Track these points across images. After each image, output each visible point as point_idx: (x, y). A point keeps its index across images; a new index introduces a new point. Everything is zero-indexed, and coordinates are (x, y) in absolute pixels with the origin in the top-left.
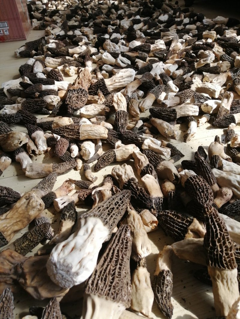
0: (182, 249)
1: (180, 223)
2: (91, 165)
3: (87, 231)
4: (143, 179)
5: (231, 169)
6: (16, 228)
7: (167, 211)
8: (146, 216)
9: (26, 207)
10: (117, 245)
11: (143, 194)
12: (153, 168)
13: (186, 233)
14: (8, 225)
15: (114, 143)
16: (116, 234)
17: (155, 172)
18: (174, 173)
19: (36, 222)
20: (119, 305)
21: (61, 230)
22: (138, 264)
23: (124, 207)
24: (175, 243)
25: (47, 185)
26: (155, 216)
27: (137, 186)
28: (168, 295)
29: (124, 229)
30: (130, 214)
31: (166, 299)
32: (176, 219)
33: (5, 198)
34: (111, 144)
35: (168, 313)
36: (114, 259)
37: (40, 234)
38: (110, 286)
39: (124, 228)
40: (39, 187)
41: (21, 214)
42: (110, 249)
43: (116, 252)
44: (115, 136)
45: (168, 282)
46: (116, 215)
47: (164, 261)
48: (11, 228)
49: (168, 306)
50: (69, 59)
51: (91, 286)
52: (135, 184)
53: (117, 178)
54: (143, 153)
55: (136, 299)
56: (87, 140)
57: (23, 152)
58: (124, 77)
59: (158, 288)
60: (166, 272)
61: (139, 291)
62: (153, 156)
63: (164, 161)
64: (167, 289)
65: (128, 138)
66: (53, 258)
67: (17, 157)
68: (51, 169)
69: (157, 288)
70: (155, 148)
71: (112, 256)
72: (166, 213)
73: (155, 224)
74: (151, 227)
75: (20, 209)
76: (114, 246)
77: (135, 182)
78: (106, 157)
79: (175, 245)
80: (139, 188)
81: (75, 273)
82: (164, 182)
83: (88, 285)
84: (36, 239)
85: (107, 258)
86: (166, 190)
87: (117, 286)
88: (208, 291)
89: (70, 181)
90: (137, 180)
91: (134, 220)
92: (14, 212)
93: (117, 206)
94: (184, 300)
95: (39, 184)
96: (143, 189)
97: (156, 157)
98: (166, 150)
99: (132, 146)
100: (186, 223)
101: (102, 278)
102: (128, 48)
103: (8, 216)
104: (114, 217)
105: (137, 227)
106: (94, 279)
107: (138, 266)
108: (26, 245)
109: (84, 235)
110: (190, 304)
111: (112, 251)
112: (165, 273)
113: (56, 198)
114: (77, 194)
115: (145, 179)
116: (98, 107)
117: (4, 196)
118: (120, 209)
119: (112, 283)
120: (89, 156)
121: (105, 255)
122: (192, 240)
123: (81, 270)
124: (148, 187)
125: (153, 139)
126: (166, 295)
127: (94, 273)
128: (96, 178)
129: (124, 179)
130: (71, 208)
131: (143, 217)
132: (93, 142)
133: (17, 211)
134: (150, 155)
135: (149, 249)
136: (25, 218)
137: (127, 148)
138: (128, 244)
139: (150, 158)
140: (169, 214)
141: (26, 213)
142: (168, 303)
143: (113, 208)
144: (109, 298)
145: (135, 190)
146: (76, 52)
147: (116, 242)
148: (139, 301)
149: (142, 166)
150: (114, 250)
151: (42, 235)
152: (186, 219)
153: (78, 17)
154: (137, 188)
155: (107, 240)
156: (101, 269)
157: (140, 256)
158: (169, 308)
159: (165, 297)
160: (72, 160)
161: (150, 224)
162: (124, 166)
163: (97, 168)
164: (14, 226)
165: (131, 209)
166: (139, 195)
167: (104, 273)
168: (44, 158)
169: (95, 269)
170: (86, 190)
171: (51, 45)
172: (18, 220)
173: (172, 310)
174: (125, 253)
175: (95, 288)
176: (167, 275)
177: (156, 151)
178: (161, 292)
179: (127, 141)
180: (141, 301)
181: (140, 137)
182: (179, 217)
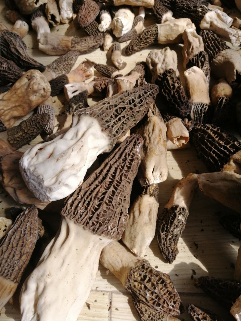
0: (212, 184)
1: (221, 146)
2: (123, 45)
3: (77, 134)
4: (186, 73)
6: (16, 113)
7: (207, 125)
8: (174, 127)
9: (26, 89)
10: (116, 161)
11: (179, 96)
12: (207, 59)
13: (226, 163)
14: (5, 109)
15: (160, 15)
16: (121, 146)
17: (209, 65)
18: (236, 71)
19: (38, 111)
20: (101, 239)
21: (63, 126)
22: (145, 190)
23: (141, 109)
24: (204, 174)
25: (62, 66)
26: (188, 129)
27: (174, 82)
28: (174, 237)
29: (133, 141)
30: (150, 121)
31: (170, 241)
32: (217, 139)
33: (4, 73)
34: (157, 16)
35: (169, 257)
36: (108, 179)
37: (36, 126)
38: (93, 213)
39: (133, 139)
40: (51, 67)
41: (20, 97)
42: (107, 164)
43: (113, 170)
44: (166, 4)
45: (179, 223)
46: (128, 118)
47: (182, 194)
48: (9, 112)
49: (172, 249)
51: (69, 207)
52: (172, 78)
53: (151, 67)
54: (200, 35)
55: (130, 232)
56: (124, 6)
57: (40, 16)
59: (164, 225)
60: (180, 209)
61: (135, 225)
62: (213, 40)
63: (228, 50)
64: (175, 230)
65: (183, 8)
66: (23, 162)
67: (33, 23)
68: (70, 44)
69: (162, 225)
70: (219, 28)
71: (106, 174)
72: (204, 128)
73: (184, 142)
74: (177, 143)
75: (19, 91)
76: (112, 162)
77: (173, 75)
78: (143, 34)
79: (204, 176)
80: (176, 85)
81: (47, 187)
82: (218, 82)
83: (66, 205)
84: (32, 132)
85: (99, 176)
86: (217, 95)
87: (103, 215)
88: (233, 242)
89: (88, 63)
90: (178, 74)
91: (153, 130)
92: (12, 94)
93: (132, 106)
94: (196, 245)
95: (53, 62)
96: (182, 87)
97: (218, 41)
98: (235, 33)
99: (185, 21)
100: (231, 149)
101: (85, 201)
103: (4, 97)
104: (123, 120)
105: (154, 141)
106: (76, 199)
107: (143, 192)
108: (19, 136)
109: (72, 139)
110: (203, 253)
111: (107, 168)
112: (178, 209)
113: (67, 83)
114: (94, 82)
115: (189, 73)
117: (4, 71)
118: (135, 111)
119: (96, 210)
120: (121, 31)
121: (98, 171)
122: (231, 175)
123: (55, 186)
124: (190, 86)
125: (221, 12)
126: (172, 237)
127: (78, 191)
128: (125, 64)
129: (159, 70)
130: (81, 99)
131: (171, 127)
132: (133, 11)
133: (16, 93)
134: (209, 38)
135: (163, 174)
136: (25, 103)
137: (177, 23)
138: (133, 163)
139: (208, 43)
140: (209, 131)
141: (26, 97)
142: (172, 246)
143: (124, 108)
144: (86, 228)
145: (170, 87)
147: (117, 157)
148: (133, 237)
149: (191, 54)
150: (110, 167)
151: (38, 128)
152: (232, 143)
154: (173, 85)
155: (107, 151)
156: (87, 189)
157: (149, 182)
158: (172, 252)
159: (170, 239)
160: (99, 34)
161: (176, 139)
162: (166, 50)
163: (129, 50)
164: (13, 111)
165: (154, 115)
166: (174, 96)
167: (90, 194)
168: (68, 29)
169: (79, 187)
170: (107, 78)
172: (17, 104)
173: (175, 255)
174: (126, 174)
175: (73, 211)
176: (180, 214)
177: (221, 33)
178: (166, 231)
179: (180, 13)
180: (135, 238)
181: (201, 7)
182: (221, 138)
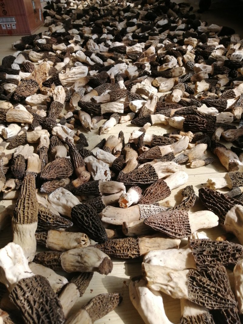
5: (104, 158)
50: (51, 55)
58: (76, 73)
102: (108, 48)
116: (42, 98)
146: (59, 49)
153: (88, 16)
171: (41, 41)
